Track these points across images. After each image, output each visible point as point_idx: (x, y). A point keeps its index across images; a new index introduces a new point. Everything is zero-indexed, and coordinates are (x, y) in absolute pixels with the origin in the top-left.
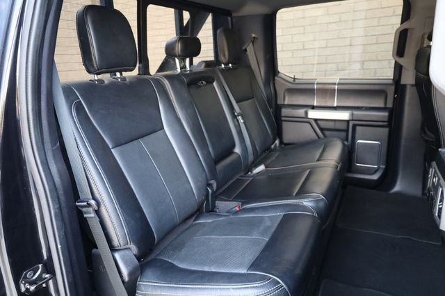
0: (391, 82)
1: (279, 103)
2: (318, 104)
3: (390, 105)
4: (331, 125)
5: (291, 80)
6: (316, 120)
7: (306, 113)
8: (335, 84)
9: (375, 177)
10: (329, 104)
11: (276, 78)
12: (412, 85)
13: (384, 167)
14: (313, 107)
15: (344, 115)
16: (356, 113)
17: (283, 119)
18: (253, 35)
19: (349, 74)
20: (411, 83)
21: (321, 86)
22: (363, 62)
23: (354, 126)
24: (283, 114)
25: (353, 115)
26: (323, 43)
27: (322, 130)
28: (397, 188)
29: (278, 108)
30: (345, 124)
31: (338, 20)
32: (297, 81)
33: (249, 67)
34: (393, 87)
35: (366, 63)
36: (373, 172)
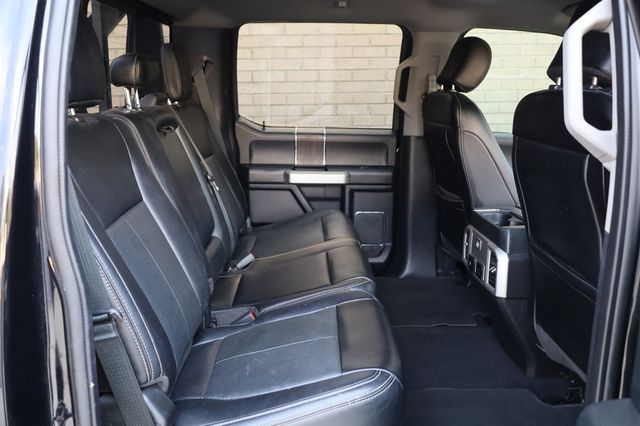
0: (390, 132)
1: (242, 162)
2: (301, 163)
3: (392, 162)
4: (319, 192)
5: (260, 128)
6: (300, 186)
7: (287, 176)
8: (323, 134)
9: (382, 259)
10: (316, 163)
11: (237, 124)
12: (418, 138)
13: (390, 244)
14: (295, 168)
15: (338, 178)
16: (352, 173)
17: (251, 185)
18: (205, 58)
19: (320, 120)
20: (417, 134)
21: (304, 137)
22: (336, 105)
23: (352, 192)
24: (251, 179)
25: (349, 177)
26: (281, 76)
27: (309, 199)
28: (407, 271)
29: (243, 171)
30: (339, 190)
31: (300, 45)
32: (267, 130)
33: (199, 106)
34: (394, 140)
35: (340, 107)
36: (377, 252)
